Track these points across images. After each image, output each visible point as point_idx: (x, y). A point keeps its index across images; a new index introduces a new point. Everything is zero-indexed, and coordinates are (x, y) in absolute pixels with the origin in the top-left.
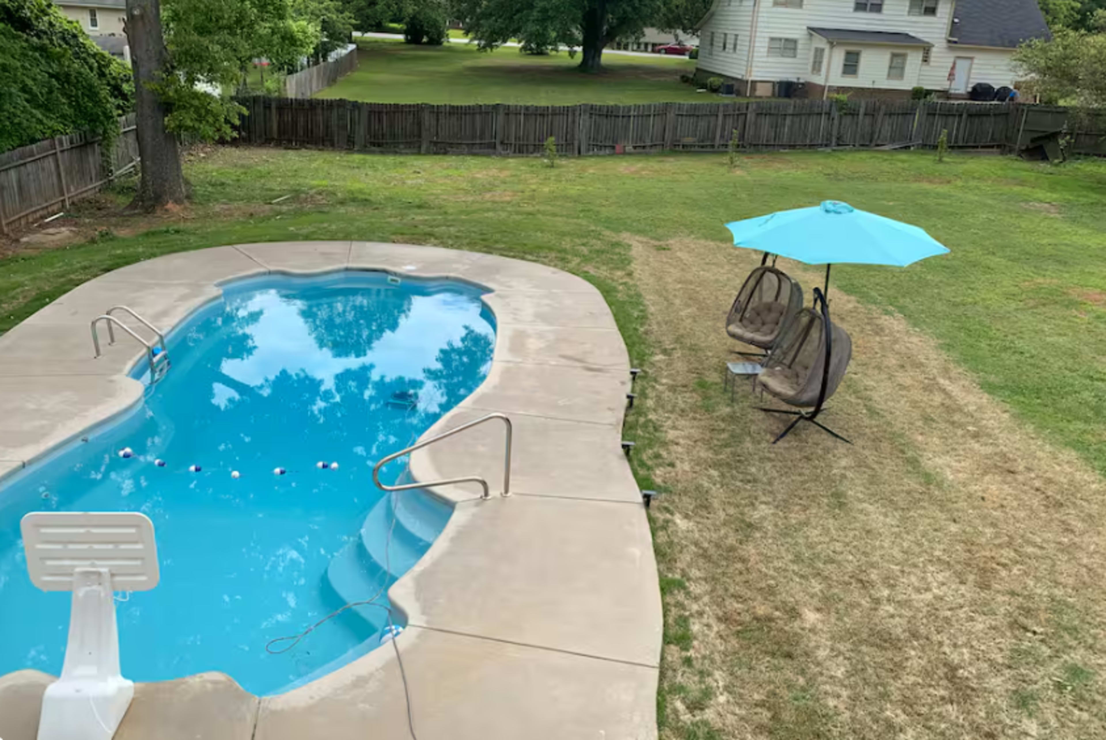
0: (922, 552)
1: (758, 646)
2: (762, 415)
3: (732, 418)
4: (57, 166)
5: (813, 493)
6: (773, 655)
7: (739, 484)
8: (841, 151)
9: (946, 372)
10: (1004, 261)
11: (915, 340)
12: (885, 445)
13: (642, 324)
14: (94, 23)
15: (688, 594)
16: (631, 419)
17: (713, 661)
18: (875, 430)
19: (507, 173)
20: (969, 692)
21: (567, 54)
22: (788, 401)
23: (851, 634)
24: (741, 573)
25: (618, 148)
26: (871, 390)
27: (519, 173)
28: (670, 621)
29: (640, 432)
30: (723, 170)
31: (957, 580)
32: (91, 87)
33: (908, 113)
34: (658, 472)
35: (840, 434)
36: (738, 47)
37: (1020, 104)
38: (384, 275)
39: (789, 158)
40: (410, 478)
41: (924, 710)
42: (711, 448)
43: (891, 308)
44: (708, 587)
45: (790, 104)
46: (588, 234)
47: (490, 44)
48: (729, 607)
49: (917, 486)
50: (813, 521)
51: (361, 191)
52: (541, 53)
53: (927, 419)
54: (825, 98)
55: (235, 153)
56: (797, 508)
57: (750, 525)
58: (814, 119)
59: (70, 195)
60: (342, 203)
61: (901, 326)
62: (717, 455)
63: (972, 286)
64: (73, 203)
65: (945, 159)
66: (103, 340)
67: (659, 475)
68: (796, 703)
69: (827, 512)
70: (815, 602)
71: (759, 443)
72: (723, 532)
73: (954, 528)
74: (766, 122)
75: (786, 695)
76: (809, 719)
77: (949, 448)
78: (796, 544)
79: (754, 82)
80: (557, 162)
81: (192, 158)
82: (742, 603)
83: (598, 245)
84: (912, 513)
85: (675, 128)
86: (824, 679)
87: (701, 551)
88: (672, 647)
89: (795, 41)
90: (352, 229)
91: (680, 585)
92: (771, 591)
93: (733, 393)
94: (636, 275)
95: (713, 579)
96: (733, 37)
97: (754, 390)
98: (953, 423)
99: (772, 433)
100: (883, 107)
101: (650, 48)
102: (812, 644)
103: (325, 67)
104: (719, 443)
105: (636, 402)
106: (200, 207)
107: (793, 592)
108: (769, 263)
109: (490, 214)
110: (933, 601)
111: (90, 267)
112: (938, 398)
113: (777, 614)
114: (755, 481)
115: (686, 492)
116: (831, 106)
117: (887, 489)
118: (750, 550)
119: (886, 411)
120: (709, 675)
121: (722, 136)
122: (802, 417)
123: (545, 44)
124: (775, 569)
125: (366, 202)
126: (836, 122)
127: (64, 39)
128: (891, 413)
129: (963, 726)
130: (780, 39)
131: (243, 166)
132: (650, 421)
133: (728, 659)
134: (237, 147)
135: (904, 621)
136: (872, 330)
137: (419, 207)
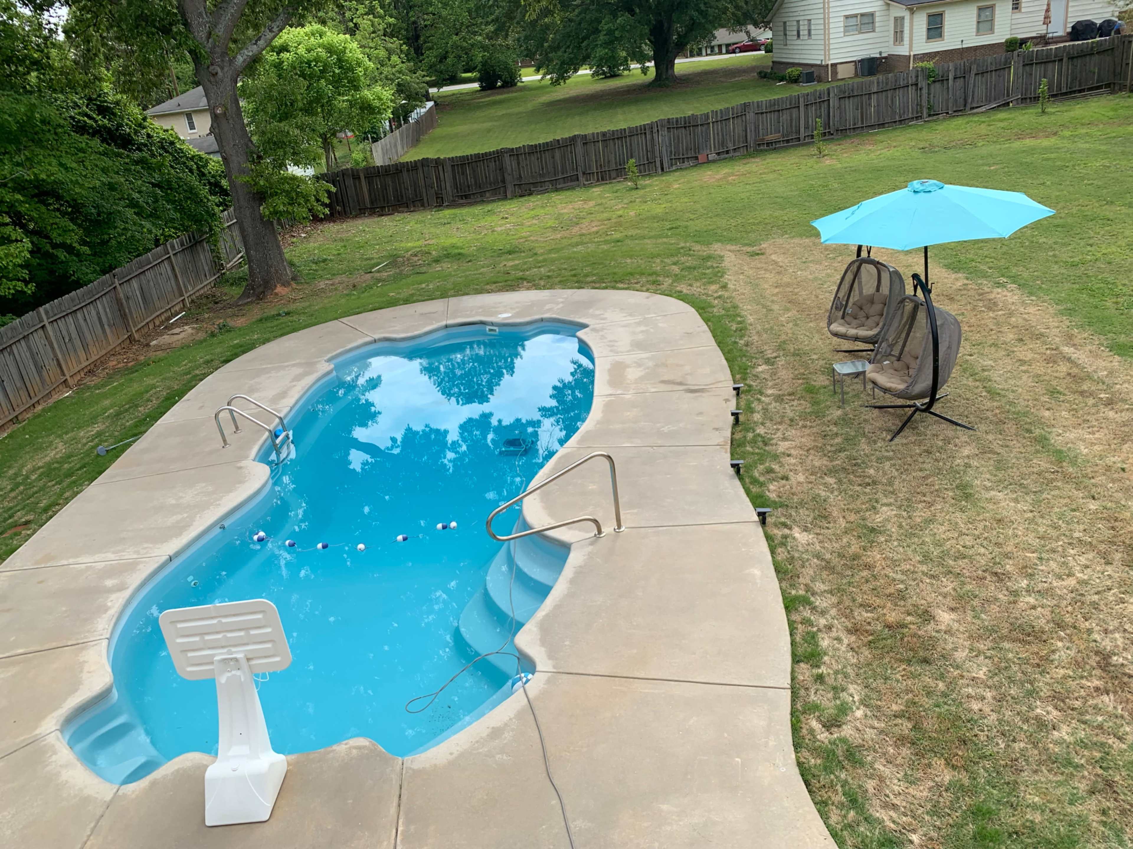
0: (1060, 535)
1: (891, 654)
2: (876, 411)
3: (844, 421)
4: (173, 269)
5: (937, 487)
6: (909, 662)
7: (858, 488)
8: (935, 121)
9: (1069, 339)
10: (1124, 210)
11: (1032, 310)
12: (1010, 428)
13: (741, 337)
14: (192, 127)
15: (814, 609)
16: (737, 436)
17: (846, 676)
18: (998, 411)
19: (592, 203)
20: (1126, 679)
21: (640, 71)
22: (900, 395)
23: (992, 630)
24: (867, 581)
25: (701, 158)
26: (989, 370)
27: (604, 201)
28: (798, 639)
29: (749, 448)
30: (811, 161)
31: (1103, 561)
32: (191, 189)
33: (1003, 67)
34: (771, 487)
35: (960, 422)
36: (813, 32)
37: (1125, 36)
38: (483, 326)
39: (879, 138)
40: (526, 526)
41: (1078, 704)
42: (825, 455)
43: (1003, 280)
44: (834, 600)
45: (874, 82)
46: (677, 252)
47: (561, 77)
48: (859, 618)
49: (1048, 466)
50: (939, 517)
51: (453, 246)
52: (614, 76)
53: (1053, 392)
54: (911, 68)
55: (332, 228)
56: (920, 506)
57: (873, 530)
58: (900, 93)
59: (188, 294)
60: (437, 261)
61: (1016, 297)
62: (831, 461)
63: (1091, 242)
64: (193, 301)
65: (1049, 110)
66: (229, 430)
67: (773, 490)
68: (937, 709)
69: (952, 505)
70: (949, 602)
71: (875, 442)
72: (845, 540)
73: (1093, 506)
74: (850, 105)
75: (926, 702)
76: (954, 725)
77: (1080, 421)
78: (923, 543)
79: (834, 65)
80: (641, 182)
81: (295, 240)
82: (871, 612)
83: (690, 262)
84: (1044, 496)
85: (757, 128)
86: (964, 681)
87: (823, 564)
88: (802, 665)
89: (872, 15)
90: (449, 286)
91: (805, 601)
92: (901, 596)
93: (843, 393)
94: (730, 286)
95: (839, 590)
96: (806, 22)
97: (865, 387)
98: (1082, 393)
99: (889, 431)
100: (974, 67)
101: (724, 50)
102: (950, 646)
103: (407, 130)
104: (833, 449)
105: (741, 418)
106: (306, 286)
107: (924, 593)
108: (864, 254)
109: (580, 248)
110: (1077, 586)
111: (212, 360)
112: (1063, 368)
113: (909, 618)
114: (874, 483)
115: (802, 503)
116: (917, 77)
117: (1015, 473)
118: (875, 556)
119: (1008, 390)
120: (843, 690)
121: (806, 128)
122: (918, 409)
123: (617, 66)
124: (903, 573)
125: (459, 257)
126: (925, 91)
127: (163, 147)
128: (1013, 391)
129: (1122, 717)
130: (855, 16)
131: (341, 240)
132: (759, 435)
133: (862, 671)
134: (334, 222)
135: (1047, 612)
136: (984, 306)
137: (510, 253)
